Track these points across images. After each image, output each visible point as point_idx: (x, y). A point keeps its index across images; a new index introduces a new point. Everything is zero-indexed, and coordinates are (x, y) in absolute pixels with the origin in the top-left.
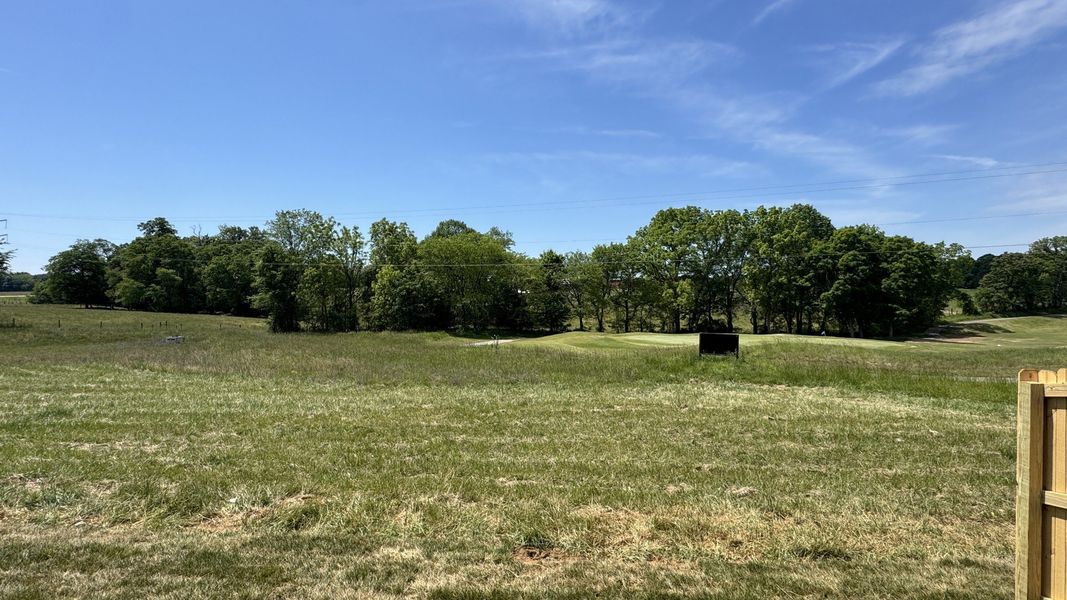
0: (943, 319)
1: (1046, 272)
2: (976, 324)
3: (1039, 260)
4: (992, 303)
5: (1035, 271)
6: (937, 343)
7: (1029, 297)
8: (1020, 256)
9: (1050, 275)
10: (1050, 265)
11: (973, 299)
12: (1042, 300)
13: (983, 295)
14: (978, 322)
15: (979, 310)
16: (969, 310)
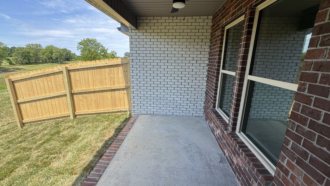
0: (2, 67)
1: (32, 53)
2: (15, 68)
3: (29, 50)
4: (18, 61)
5: (28, 53)
6: (2, 75)
7: (29, 60)
8: (24, 48)
9: (33, 54)
10: (32, 51)
11: (12, 60)
12: (32, 60)
13: (15, 59)
14: (15, 67)
15: (15, 64)
16: (11, 63)
